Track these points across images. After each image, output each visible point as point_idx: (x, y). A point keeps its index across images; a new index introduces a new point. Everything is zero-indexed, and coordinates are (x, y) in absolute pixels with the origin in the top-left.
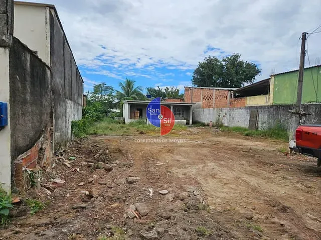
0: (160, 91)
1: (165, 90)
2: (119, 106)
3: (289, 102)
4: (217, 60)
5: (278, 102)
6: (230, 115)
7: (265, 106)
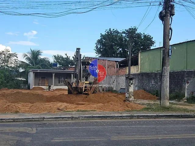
0: (68, 58)
1: (73, 57)
2: (25, 74)
3: (148, 71)
4: (118, 32)
5: (144, 71)
6: (117, 81)
7: (136, 74)
